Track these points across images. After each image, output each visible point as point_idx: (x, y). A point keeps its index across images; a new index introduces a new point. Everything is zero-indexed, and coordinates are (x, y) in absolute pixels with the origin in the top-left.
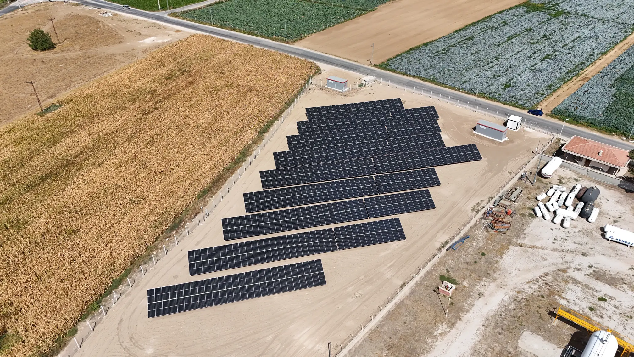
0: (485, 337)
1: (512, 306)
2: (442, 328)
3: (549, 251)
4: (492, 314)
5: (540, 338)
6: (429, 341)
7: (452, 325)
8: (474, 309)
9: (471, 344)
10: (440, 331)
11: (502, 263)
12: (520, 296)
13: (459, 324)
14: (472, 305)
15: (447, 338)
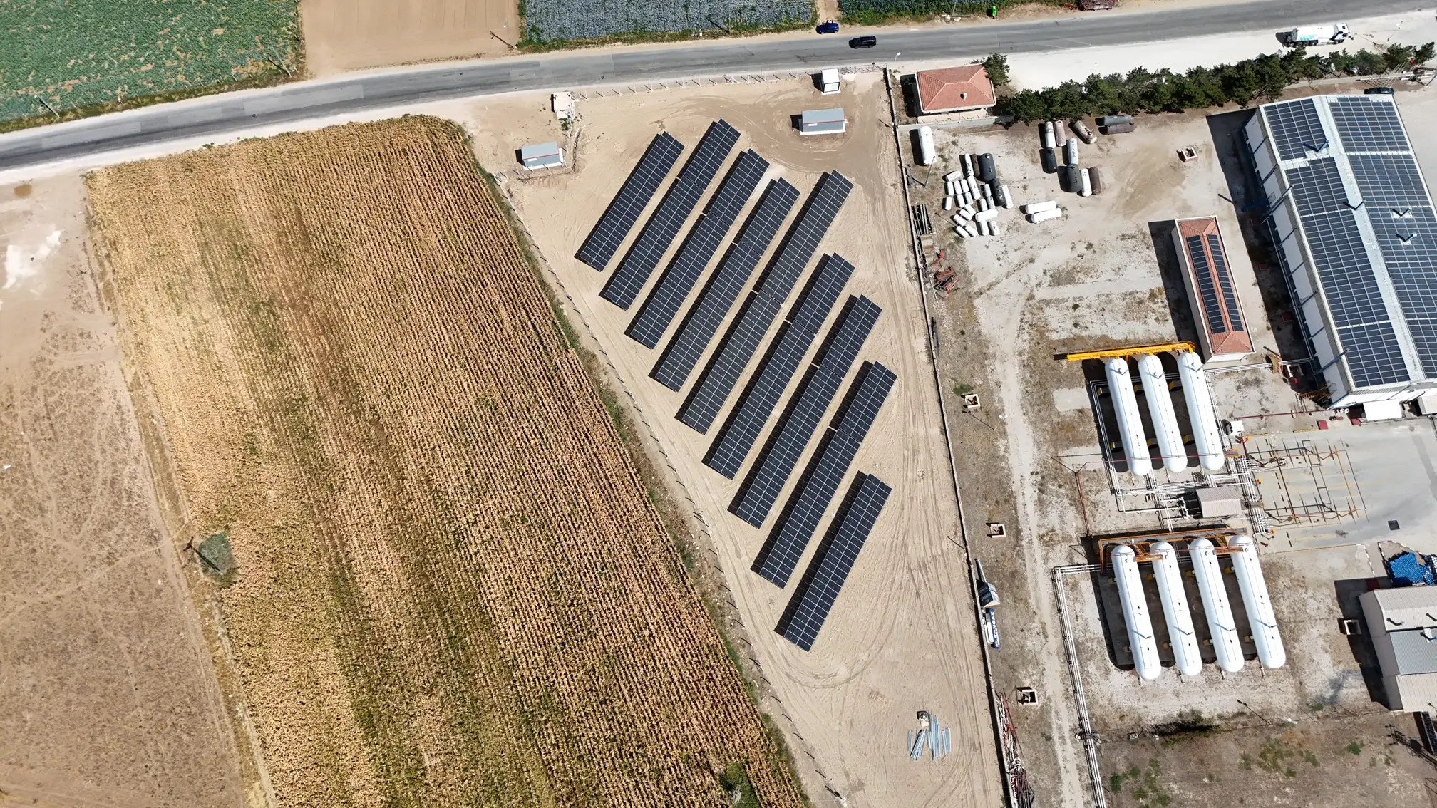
0: (1033, 424)
1: (1028, 375)
2: (1001, 443)
3: (1005, 281)
4: (1020, 397)
5: (1066, 390)
6: (1003, 464)
7: (1004, 434)
8: (1006, 403)
9: (1031, 441)
10: (1002, 449)
11: (985, 331)
12: (1025, 357)
13: (1009, 429)
14: (1001, 401)
15: (1012, 450)
